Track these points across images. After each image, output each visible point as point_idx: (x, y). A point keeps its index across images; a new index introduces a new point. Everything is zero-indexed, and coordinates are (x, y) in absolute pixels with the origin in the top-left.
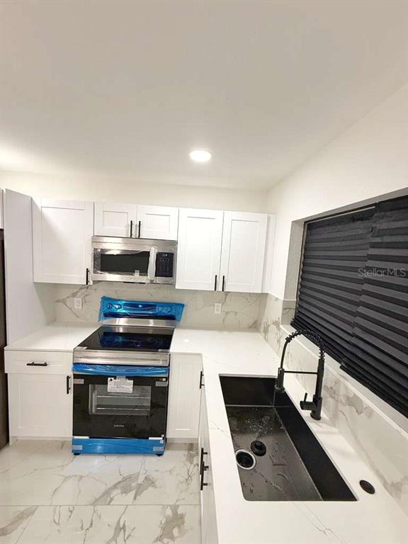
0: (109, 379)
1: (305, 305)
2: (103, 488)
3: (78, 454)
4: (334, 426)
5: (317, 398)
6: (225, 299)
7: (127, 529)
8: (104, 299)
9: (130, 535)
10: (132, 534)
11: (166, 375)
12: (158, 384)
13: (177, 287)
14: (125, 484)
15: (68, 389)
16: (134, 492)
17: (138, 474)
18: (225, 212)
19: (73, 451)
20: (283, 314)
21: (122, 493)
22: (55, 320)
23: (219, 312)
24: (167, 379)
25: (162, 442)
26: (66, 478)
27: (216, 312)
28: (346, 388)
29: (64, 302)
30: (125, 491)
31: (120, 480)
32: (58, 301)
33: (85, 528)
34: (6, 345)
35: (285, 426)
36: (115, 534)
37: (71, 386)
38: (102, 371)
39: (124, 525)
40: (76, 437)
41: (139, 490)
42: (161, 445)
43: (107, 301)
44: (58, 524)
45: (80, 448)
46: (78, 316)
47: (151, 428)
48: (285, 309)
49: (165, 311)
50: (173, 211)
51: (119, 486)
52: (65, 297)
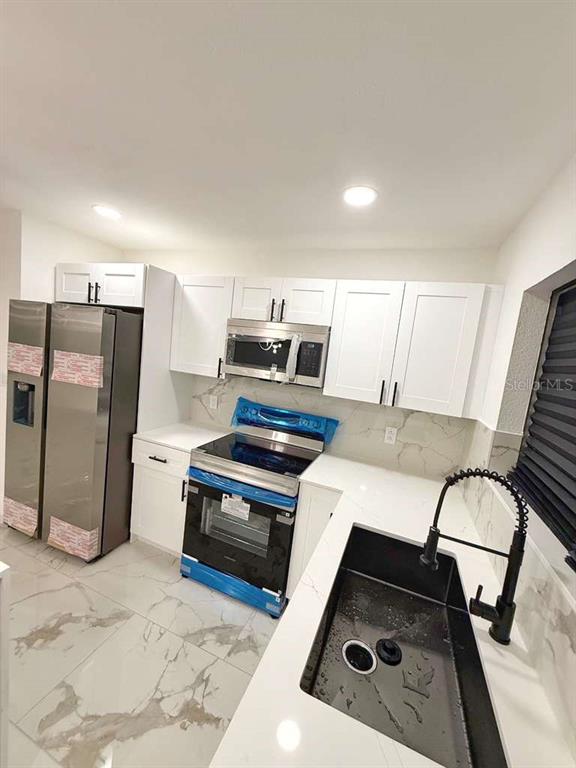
0: (224, 495)
1: (537, 445)
2: (198, 626)
3: (186, 577)
4: (533, 666)
5: (506, 603)
6: (405, 421)
7: (210, 684)
8: (241, 400)
9: (210, 693)
10: (213, 694)
11: (292, 510)
12: (279, 518)
13: (324, 394)
14: (223, 632)
15: (183, 496)
16: (230, 646)
17: (241, 629)
18: (409, 284)
19: (181, 571)
20: (492, 456)
21: (218, 641)
22: (190, 418)
23: (393, 442)
24: (293, 514)
25: (278, 600)
26: (168, 598)
27: (386, 441)
28: (561, 597)
29: (199, 398)
30: (221, 641)
31: (219, 625)
32: (194, 397)
33: (169, 658)
34: (135, 432)
35: (453, 639)
36: (195, 683)
37: (186, 493)
38: (219, 484)
39: (208, 679)
40: (185, 555)
41: (237, 647)
42: (276, 604)
43: (244, 403)
44: (146, 640)
45: (188, 570)
46: (213, 418)
47: (274, 580)
48: (497, 447)
49: (310, 426)
50: (327, 285)
51: (217, 631)
52: (201, 393)
